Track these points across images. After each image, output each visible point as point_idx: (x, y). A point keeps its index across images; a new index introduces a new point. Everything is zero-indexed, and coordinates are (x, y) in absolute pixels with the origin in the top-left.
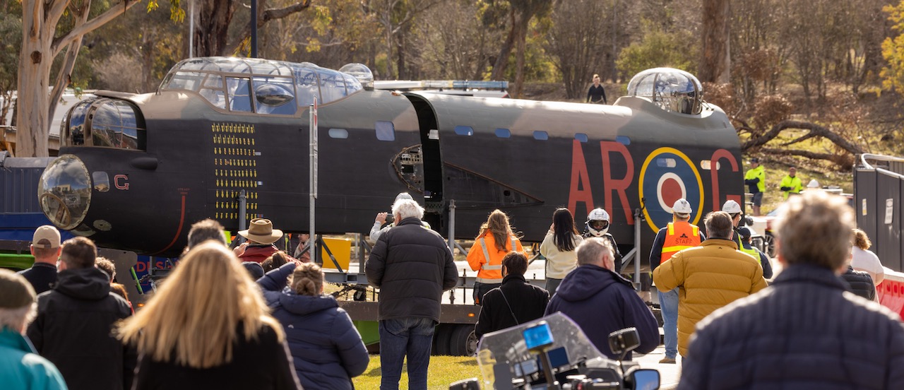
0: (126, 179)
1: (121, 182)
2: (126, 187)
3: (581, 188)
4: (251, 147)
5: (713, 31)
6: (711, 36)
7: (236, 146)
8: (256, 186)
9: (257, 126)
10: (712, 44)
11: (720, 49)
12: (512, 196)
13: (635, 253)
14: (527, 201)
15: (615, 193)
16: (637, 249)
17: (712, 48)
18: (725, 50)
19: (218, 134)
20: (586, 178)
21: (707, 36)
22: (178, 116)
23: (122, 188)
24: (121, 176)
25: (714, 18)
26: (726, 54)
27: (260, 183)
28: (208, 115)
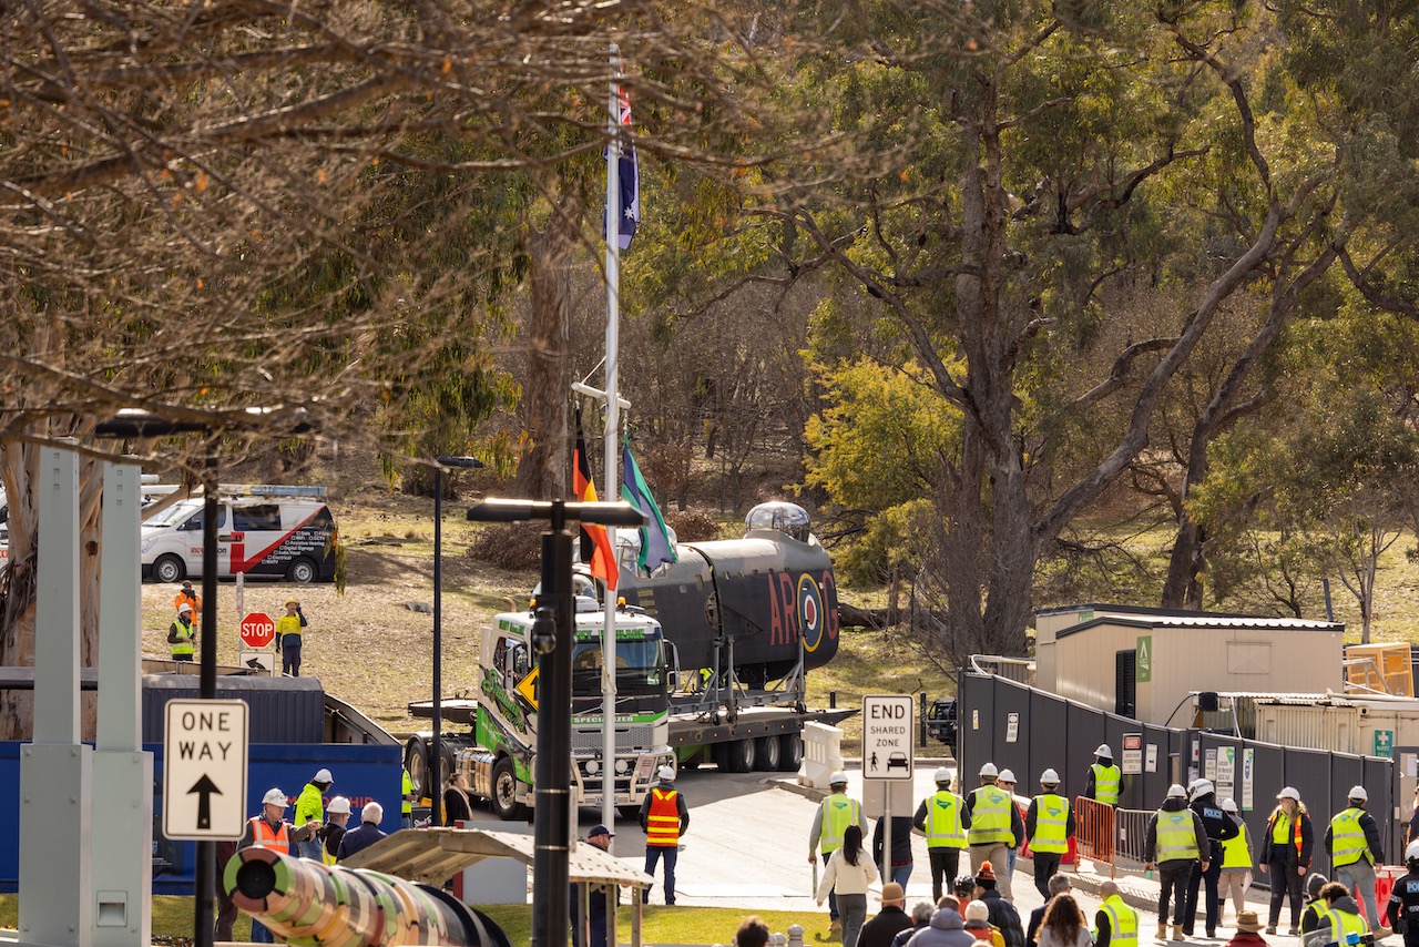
3: (775, 614)
4: (654, 607)
5: (544, 389)
6: (540, 397)
7: (649, 607)
9: (654, 590)
10: (542, 408)
11: (553, 417)
13: (800, 668)
15: (789, 617)
17: (542, 415)
18: (561, 417)
19: (641, 599)
20: (777, 606)
21: (535, 395)
25: (546, 370)
26: (561, 423)
28: (635, 584)
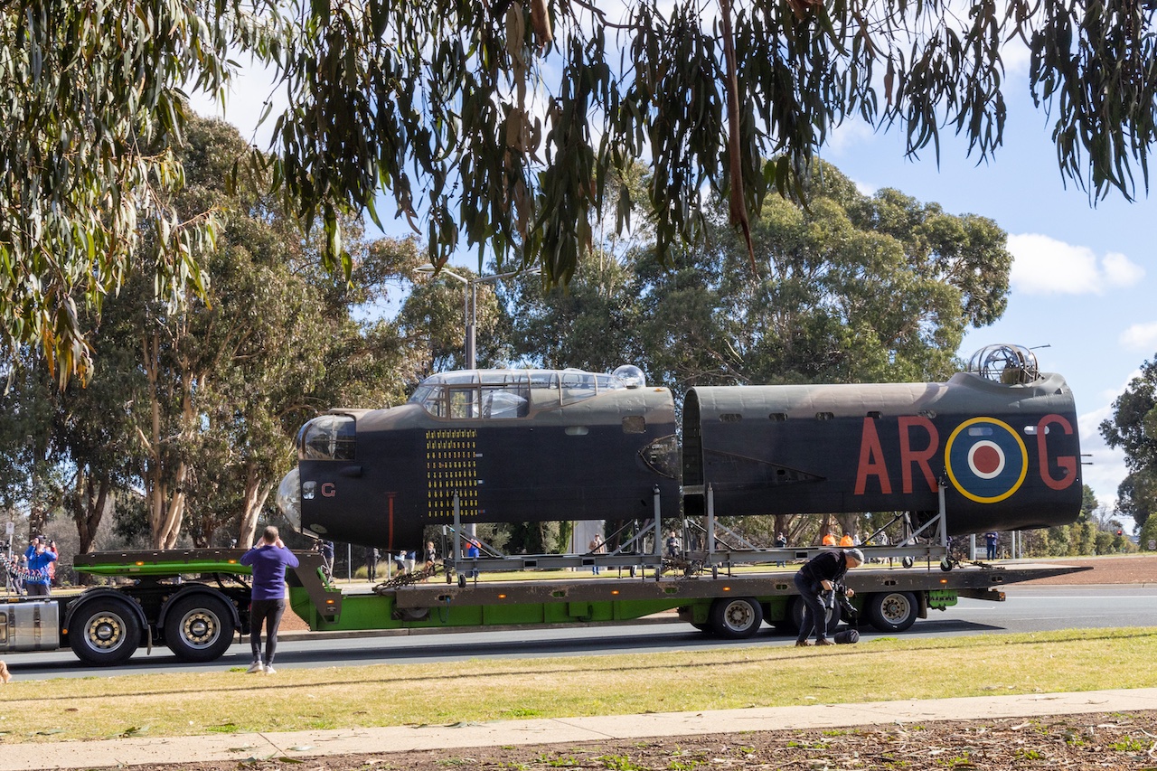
0: (333, 486)
1: (328, 490)
2: (333, 493)
3: (872, 461)
4: (471, 450)
7: (452, 450)
8: (475, 484)
9: (480, 431)
12: (788, 474)
13: (939, 519)
14: (806, 478)
15: (915, 465)
16: (942, 515)
19: (432, 441)
20: (878, 452)
22: (390, 427)
23: (329, 495)
24: (328, 484)
27: (480, 482)
28: (423, 425)
